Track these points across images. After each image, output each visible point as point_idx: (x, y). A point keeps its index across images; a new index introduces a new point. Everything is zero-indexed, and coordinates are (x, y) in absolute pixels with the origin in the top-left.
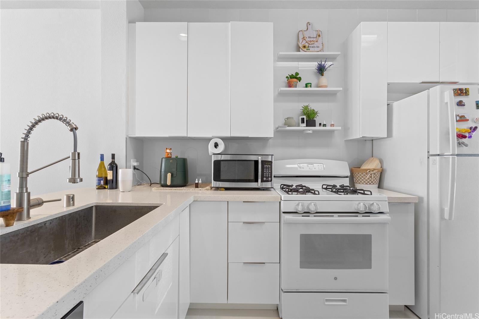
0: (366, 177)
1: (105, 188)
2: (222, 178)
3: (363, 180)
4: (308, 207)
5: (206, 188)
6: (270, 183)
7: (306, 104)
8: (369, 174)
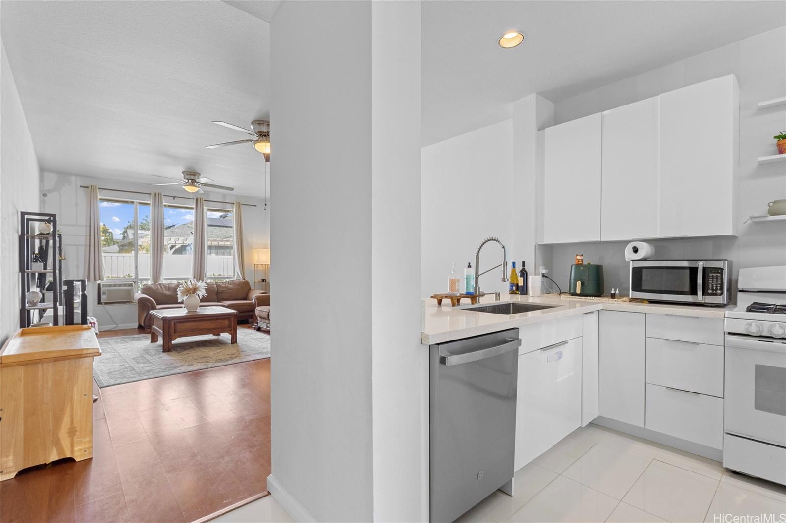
1: (516, 294)
2: (643, 288)
4: (769, 330)
5: (622, 299)
6: (720, 296)
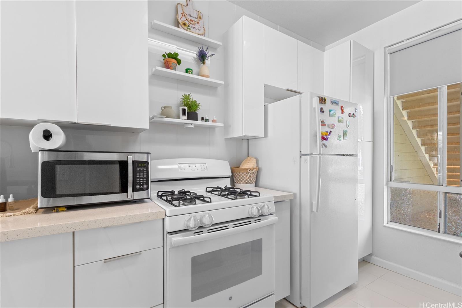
0: (247, 176)
3: (243, 180)
4: (201, 221)
5: (24, 211)
6: (146, 191)
7: (187, 94)
8: (249, 174)
